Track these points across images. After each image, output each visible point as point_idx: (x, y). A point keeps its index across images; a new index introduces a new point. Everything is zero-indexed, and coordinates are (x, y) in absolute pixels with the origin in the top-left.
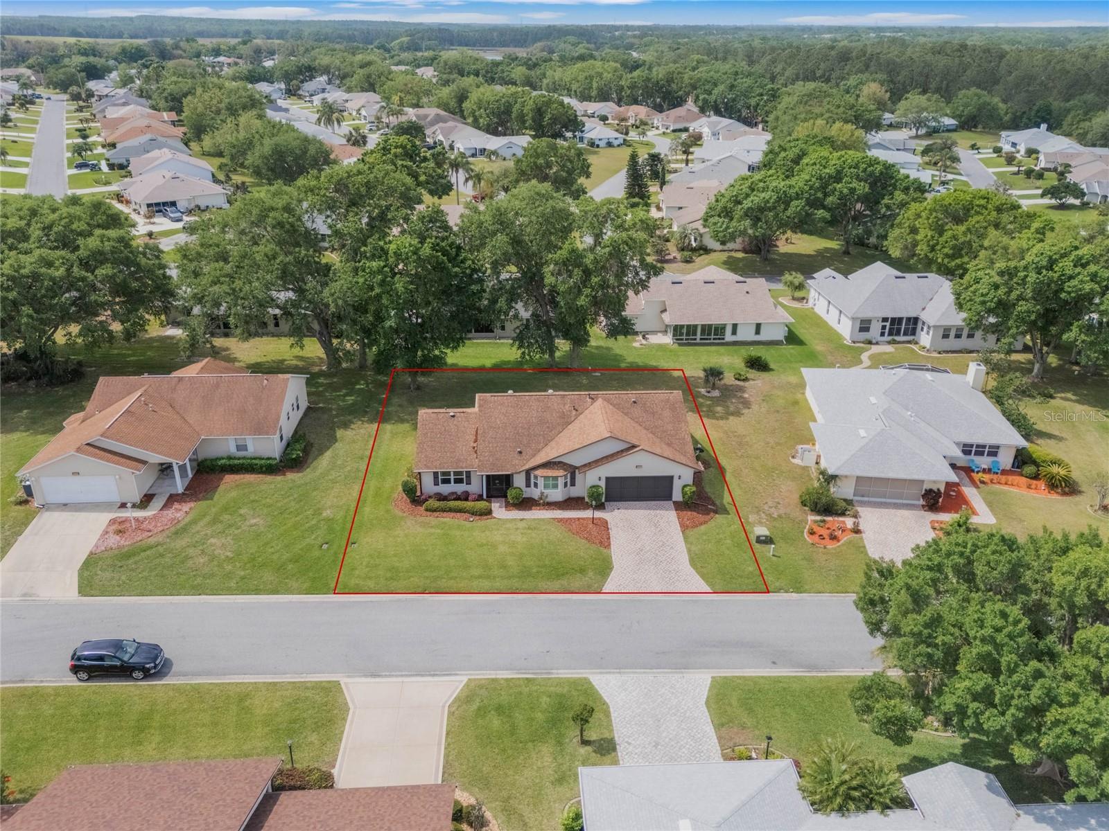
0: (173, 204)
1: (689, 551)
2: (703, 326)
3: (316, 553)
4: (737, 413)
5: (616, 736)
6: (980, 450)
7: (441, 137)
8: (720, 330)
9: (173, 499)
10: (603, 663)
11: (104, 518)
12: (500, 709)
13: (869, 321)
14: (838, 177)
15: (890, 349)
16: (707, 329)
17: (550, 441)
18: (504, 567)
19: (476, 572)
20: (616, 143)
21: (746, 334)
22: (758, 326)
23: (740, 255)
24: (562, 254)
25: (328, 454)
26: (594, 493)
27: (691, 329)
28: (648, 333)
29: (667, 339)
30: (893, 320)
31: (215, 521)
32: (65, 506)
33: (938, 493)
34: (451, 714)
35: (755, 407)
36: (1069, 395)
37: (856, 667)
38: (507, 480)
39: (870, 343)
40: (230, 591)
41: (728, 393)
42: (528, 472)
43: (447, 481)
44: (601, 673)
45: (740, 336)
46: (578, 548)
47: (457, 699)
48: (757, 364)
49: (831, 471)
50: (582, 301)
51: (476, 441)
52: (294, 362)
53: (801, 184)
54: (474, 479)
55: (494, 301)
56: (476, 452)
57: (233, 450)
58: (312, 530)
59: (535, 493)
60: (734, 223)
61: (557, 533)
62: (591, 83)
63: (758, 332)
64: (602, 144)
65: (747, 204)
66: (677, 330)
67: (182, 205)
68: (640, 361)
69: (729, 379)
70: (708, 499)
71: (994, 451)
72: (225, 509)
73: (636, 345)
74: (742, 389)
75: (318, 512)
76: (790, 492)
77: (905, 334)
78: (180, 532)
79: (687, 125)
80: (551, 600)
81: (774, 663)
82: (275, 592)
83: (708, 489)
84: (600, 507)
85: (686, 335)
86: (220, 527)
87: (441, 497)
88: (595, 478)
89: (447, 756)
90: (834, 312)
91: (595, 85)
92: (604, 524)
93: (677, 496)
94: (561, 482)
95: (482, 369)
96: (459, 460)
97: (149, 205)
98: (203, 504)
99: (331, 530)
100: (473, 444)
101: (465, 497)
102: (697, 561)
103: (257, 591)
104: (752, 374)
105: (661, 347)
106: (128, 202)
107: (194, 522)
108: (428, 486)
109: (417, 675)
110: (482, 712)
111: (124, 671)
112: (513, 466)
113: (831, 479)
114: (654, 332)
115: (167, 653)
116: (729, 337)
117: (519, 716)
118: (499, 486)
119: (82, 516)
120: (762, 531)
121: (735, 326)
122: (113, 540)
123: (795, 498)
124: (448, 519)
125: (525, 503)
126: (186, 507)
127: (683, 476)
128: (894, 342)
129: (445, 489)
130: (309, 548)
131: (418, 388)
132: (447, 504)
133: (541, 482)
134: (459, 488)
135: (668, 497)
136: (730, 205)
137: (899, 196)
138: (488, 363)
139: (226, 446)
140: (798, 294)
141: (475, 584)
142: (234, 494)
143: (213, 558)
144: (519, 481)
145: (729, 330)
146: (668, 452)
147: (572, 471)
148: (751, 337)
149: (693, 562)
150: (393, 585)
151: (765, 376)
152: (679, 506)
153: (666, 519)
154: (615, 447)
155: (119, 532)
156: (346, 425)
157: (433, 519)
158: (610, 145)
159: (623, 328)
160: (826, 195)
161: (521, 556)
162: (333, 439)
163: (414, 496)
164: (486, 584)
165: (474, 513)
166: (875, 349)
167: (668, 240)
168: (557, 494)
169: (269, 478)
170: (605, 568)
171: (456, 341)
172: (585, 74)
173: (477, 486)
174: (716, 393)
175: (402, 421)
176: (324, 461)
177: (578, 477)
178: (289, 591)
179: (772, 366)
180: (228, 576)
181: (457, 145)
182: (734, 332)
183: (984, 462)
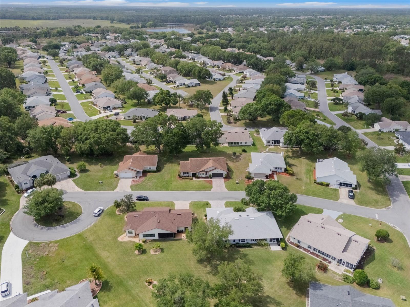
0: (109, 107)
2: (235, 142)
3: (166, 185)
4: (238, 161)
6: (279, 168)
7: (172, 79)
8: (238, 143)
9: (140, 177)
10: (210, 200)
11: (131, 180)
12: (196, 204)
13: (269, 141)
14: (270, 104)
15: (273, 147)
16: (235, 143)
17: (202, 167)
18: (195, 187)
19: (191, 188)
20: (221, 79)
21: (243, 144)
22: (246, 142)
23: (248, 121)
24: (205, 132)
25: (164, 169)
26: (210, 176)
27: (232, 143)
28: (223, 143)
29: (227, 145)
30: (275, 141)
31: (148, 180)
32: (124, 178)
33: (268, 176)
35: (242, 160)
36: (305, 158)
38: (195, 174)
39: (270, 145)
40: (154, 190)
41: (238, 157)
42: (199, 172)
43: (185, 174)
45: (242, 144)
46: (207, 185)
47: (190, 203)
48: (244, 151)
49: (250, 172)
50: (208, 141)
51: (190, 167)
52: (152, 151)
53: (261, 106)
54: (190, 173)
55: (192, 139)
56: (190, 169)
57: (148, 169)
58: (164, 182)
59: (200, 176)
60: (245, 116)
61: (204, 182)
62: (215, 54)
63: (246, 143)
64: (217, 80)
65: (248, 111)
66: (229, 143)
67: (111, 107)
68: (221, 150)
69: (238, 154)
70: (230, 177)
71: (281, 169)
72: (149, 178)
73: (221, 146)
74: (240, 156)
75: (164, 179)
76: (244, 175)
77: (277, 143)
78: (143, 182)
79: (243, 71)
80: (203, 192)
81: (235, 200)
82: (161, 190)
83: (230, 175)
84: (211, 178)
85: (231, 144)
86: (149, 181)
87: (184, 176)
88: (210, 173)
90: (263, 138)
91: (216, 55)
92: (212, 181)
93: (224, 176)
94: (204, 174)
95: (189, 152)
96: (187, 170)
97: (104, 108)
98: (145, 178)
99: (167, 182)
101: (188, 176)
102: (226, 186)
103: (158, 190)
104: (243, 153)
105: (226, 147)
106: (97, 106)
107: (145, 180)
108: (182, 175)
109: (184, 201)
110: (193, 205)
111: (143, 200)
112: (197, 171)
113: (250, 173)
114: (225, 143)
115: (148, 198)
116: (240, 144)
117: (198, 205)
118: (194, 175)
119: (127, 179)
120: (237, 182)
121: (241, 142)
122: (134, 183)
123: (245, 177)
124: (186, 180)
125: (199, 178)
126: (143, 178)
127: (225, 173)
128: (275, 145)
129: (185, 175)
130: (164, 184)
131: (177, 156)
132: (185, 178)
133: (201, 174)
134: (187, 175)
135: (222, 176)
136: (244, 111)
137: (284, 109)
138: (190, 151)
139: (147, 168)
140: (258, 133)
142: (150, 176)
143: (150, 186)
144: (197, 174)
145: (240, 143)
146: (222, 169)
147: (206, 172)
148: (245, 144)
149: (225, 187)
151: (245, 153)
152: (224, 178)
153: (222, 180)
154: (213, 168)
155: (134, 182)
156: (165, 164)
157: (183, 180)
158: (220, 80)
159: (217, 144)
160: (267, 108)
161: (198, 185)
162: (164, 167)
163: (180, 176)
164: (193, 189)
165: (190, 179)
166: (270, 147)
167: (231, 117)
168: (204, 176)
169: (155, 173)
170: (211, 187)
171: (184, 147)
172: (214, 51)
173: (190, 175)
174: (235, 157)
175: (175, 163)
176: (163, 170)
177: (207, 173)
178: (163, 190)
179: (247, 151)
180: (153, 188)
181: (177, 82)
182: (241, 143)
183: (279, 170)
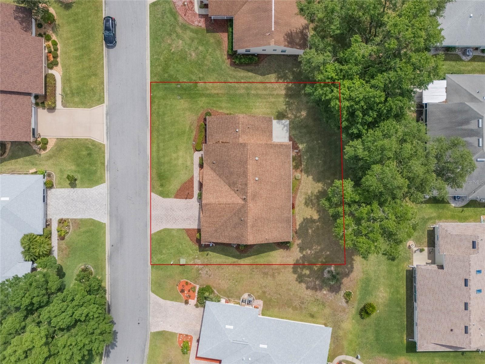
1: (173, 229)
5: (77, 189)
10: (112, 188)
12: (90, 154)
17: (220, 176)
18: (164, 156)
19: (161, 145)
34: (87, 139)
37: (110, 272)
44: (108, 187)
46: (175, 185)
47: (94, 141)
51: (222, 142)
56: (217, 143)
80: (147, 174)
81: (112, 246)
89: (68, 139)
92: (191, 197)
96: (212, 136)
100: (221, 141)
102: (167, 231)
109: (107, 127)
112: (207, 159)
141: (155, 145)
149: (167, 229)
150: (154, 115)
153: (191, 224)
157: (195, 127)
161: (169, 162)
164: (154, 149)
170: (164, 195)
